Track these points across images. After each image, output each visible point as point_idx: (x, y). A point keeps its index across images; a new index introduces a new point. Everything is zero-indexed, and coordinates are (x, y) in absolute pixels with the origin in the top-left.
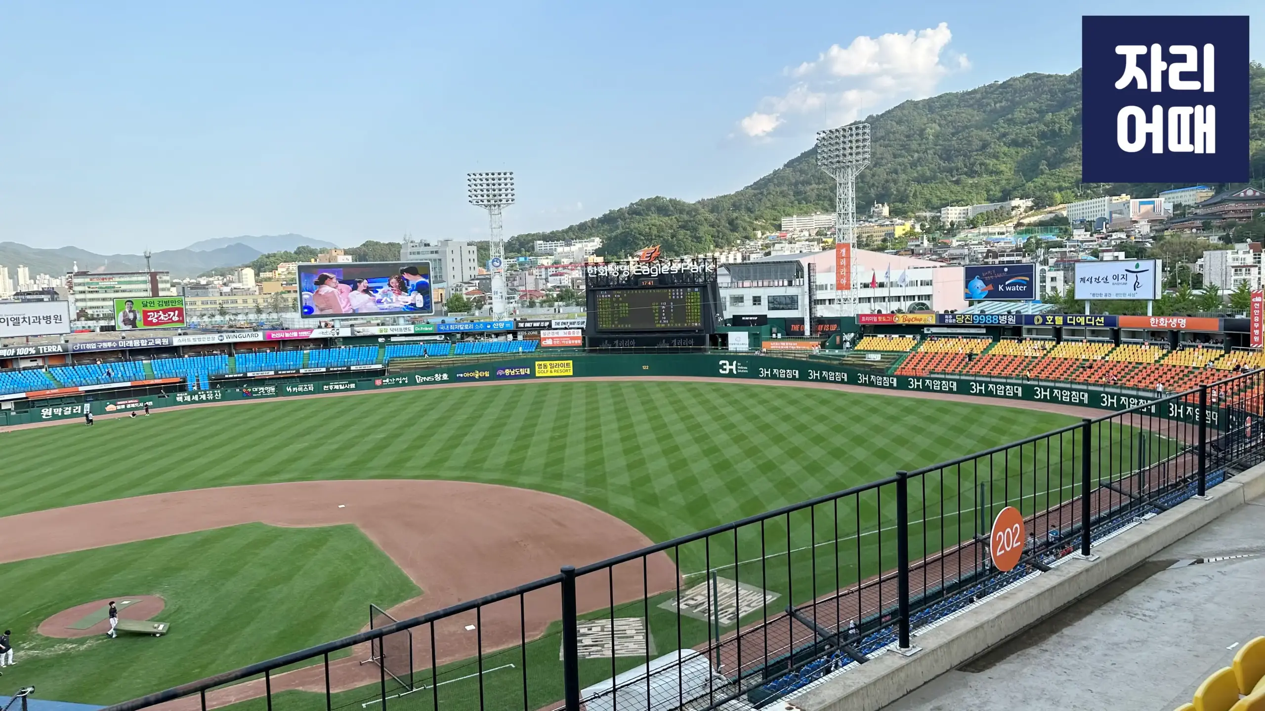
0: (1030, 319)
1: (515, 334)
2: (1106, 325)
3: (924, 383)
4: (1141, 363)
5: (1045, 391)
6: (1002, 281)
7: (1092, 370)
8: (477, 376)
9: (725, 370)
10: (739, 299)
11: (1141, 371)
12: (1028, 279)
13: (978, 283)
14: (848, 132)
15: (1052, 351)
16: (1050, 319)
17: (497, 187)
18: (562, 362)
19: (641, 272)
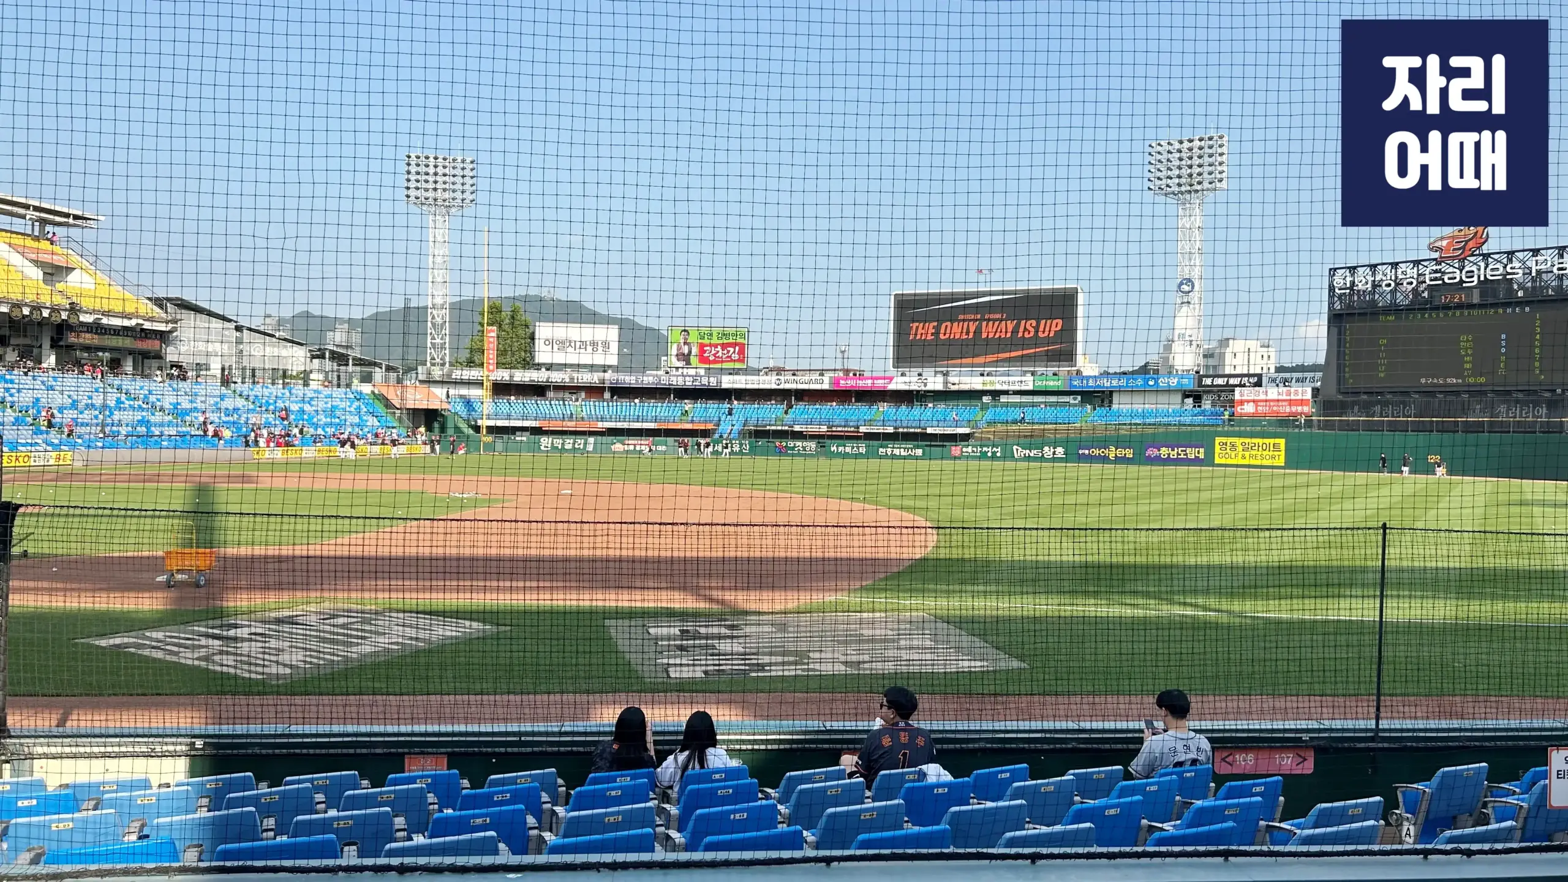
1: (1197, 398)
8: (1112, 456)
17: (1195, 161)
18: (1267, 441)
19: (1442, 279)
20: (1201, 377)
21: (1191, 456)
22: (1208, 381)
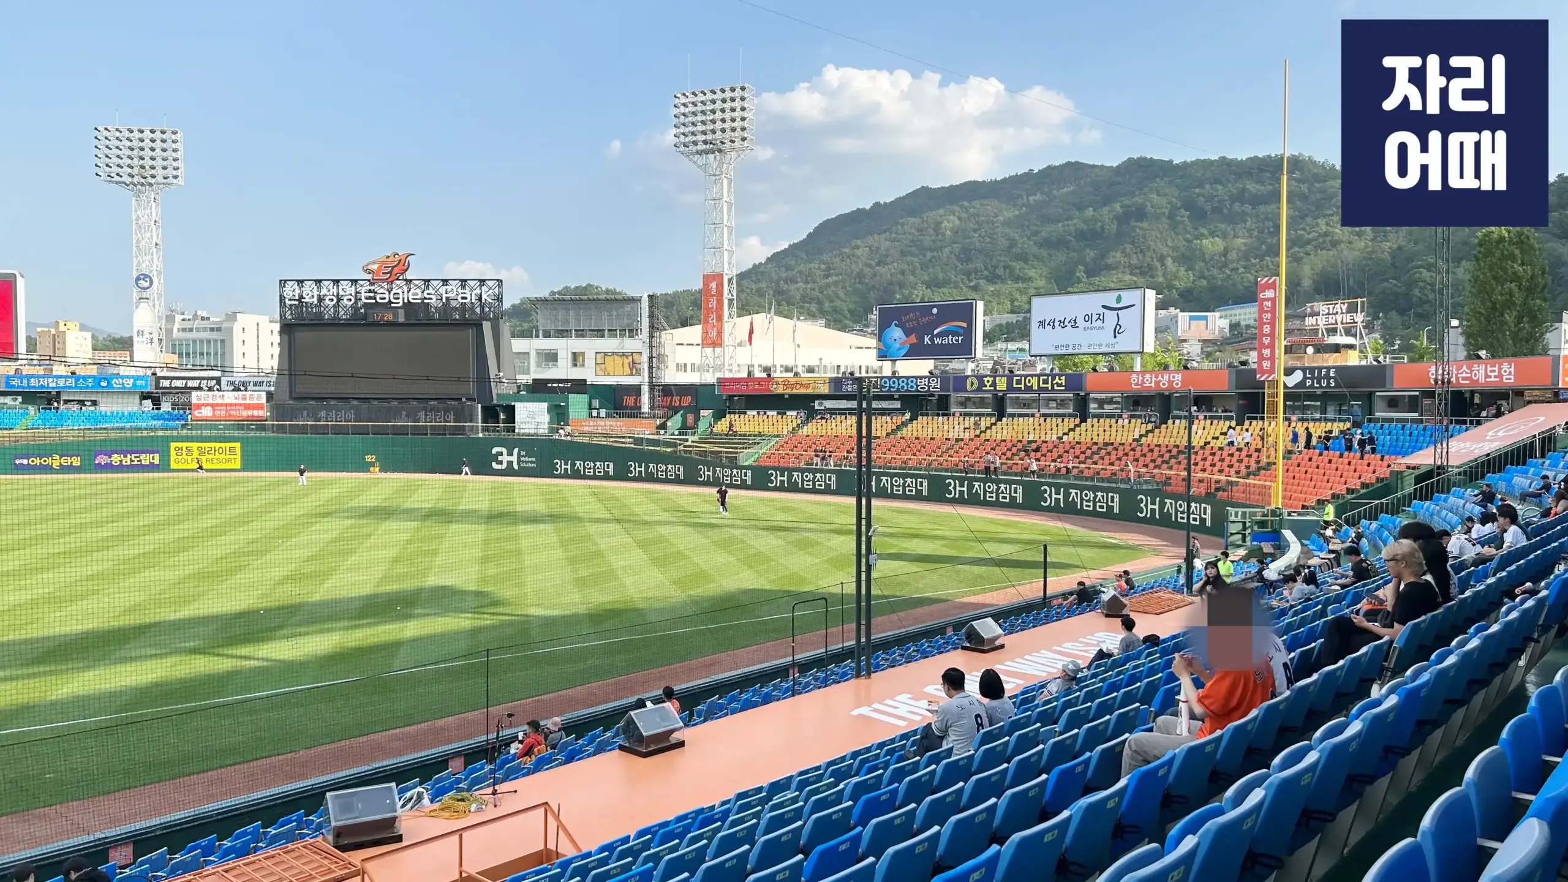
0: (960, 381)
1: (156, 400)
2: (1068, 388)
3: (790, 477)
4: (1112, 444)
5: (962, 485)
6: (929, 329)
7: (1039, 454)
8: (56, 464)
9: (501, 463)
10: (551, 357)
11: (1109, 454)
12: (965, 325)
13: (896, 333)
14: (719, 96)
15: (988, 431)
16: (988, 381)
17: (147, 153)
18: (223, 445)
19: (375, 298)
20: (158, 379)
21: (146, 462)
22: (165, 383)
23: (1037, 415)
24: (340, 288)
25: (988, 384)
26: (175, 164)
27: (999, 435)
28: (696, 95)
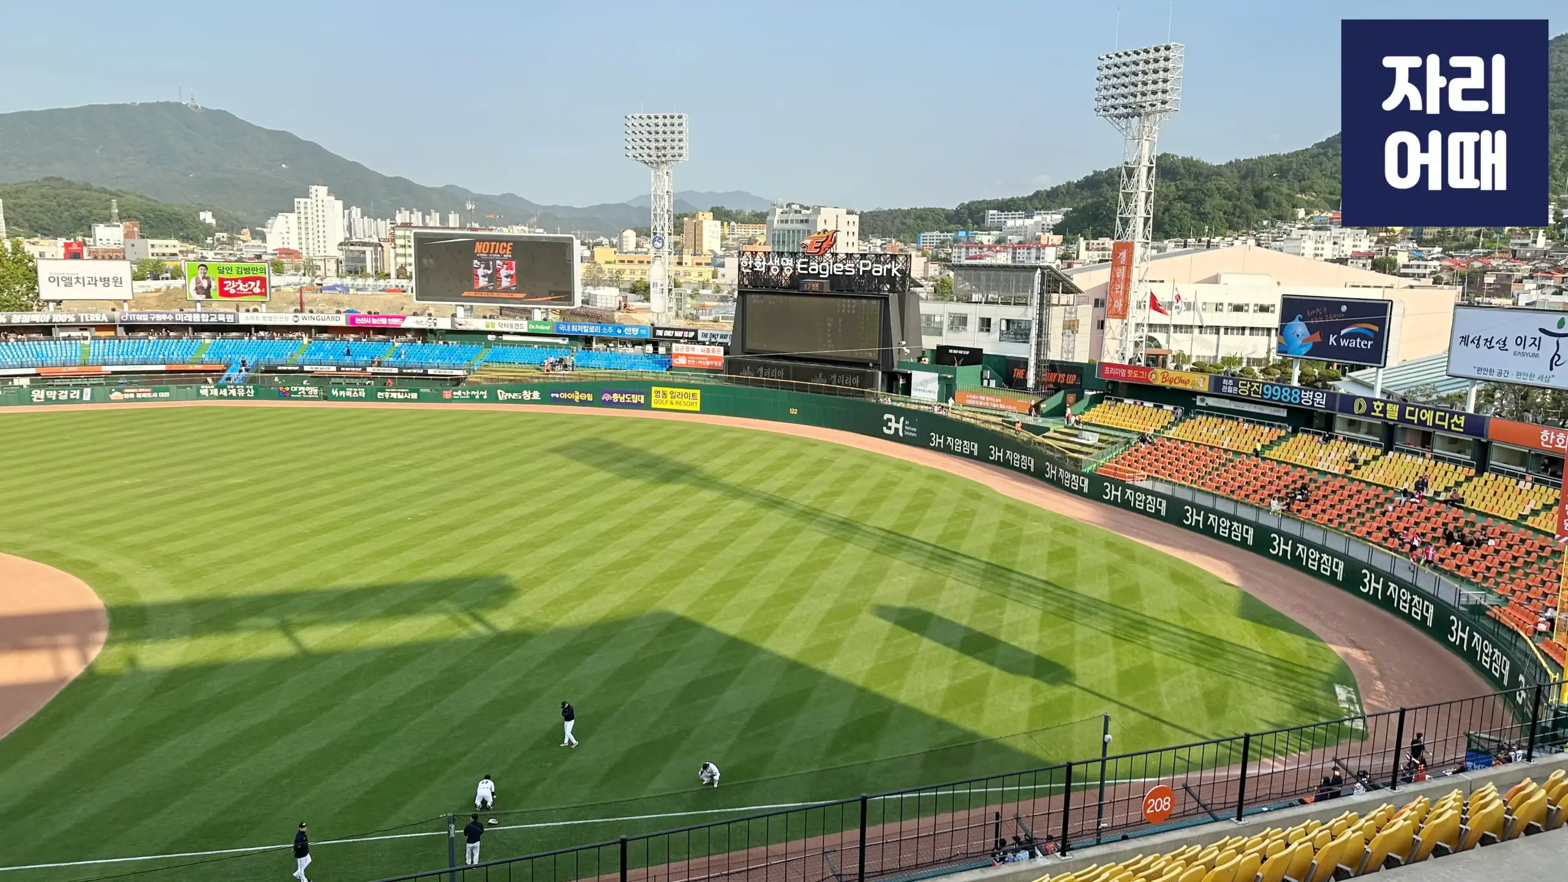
0: (1348, 402)
1: (656, 345)
2: (1467, 431)
3: (1124, 493)
5: (1286, 543)
8: (577, 399)
10: (961, 323)
13: (1299, 328)
14: (1144, 56)
15: (1364, 468)
16: (1378, 407)
17: (661, 137)
18: (688, 391)
19: (807, 269)
20: (655, 329)
21: (635, 401)
22: (659, 333)
23: (1429, 455)
24: (783, 259)
25: (1378, 410)
26: (681, 144)
27: (1372, 476)
28: (1120, 57)
